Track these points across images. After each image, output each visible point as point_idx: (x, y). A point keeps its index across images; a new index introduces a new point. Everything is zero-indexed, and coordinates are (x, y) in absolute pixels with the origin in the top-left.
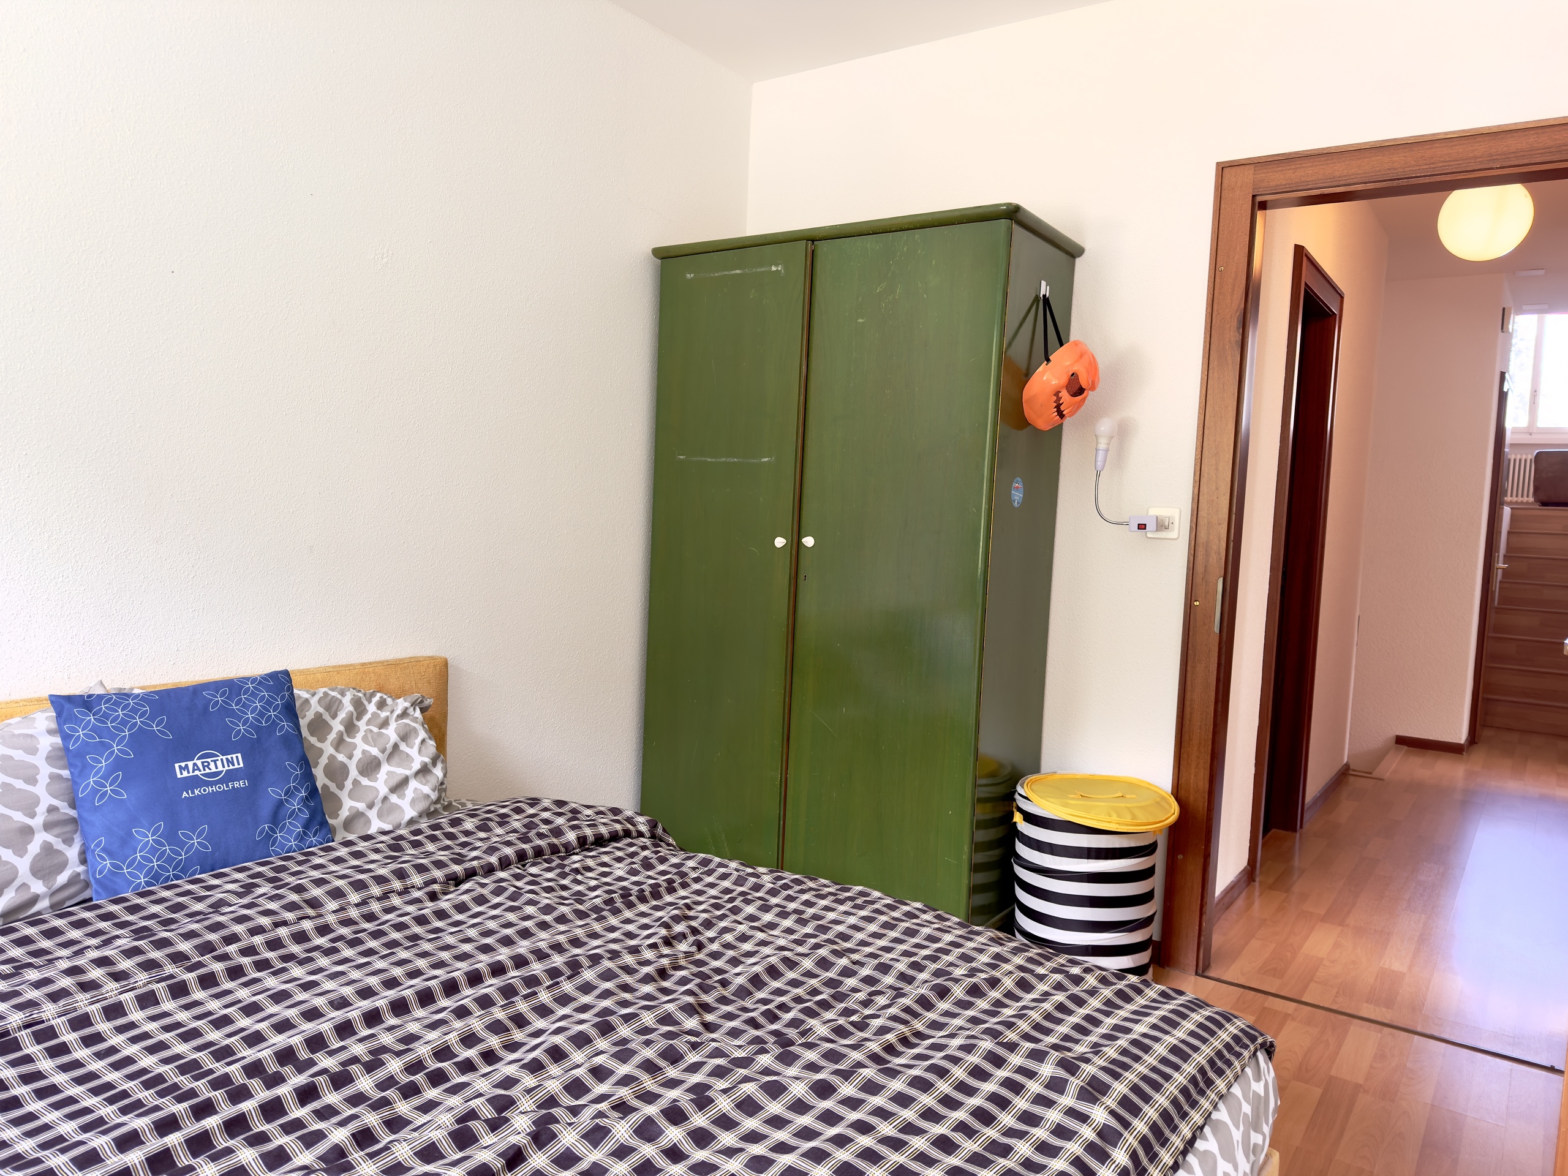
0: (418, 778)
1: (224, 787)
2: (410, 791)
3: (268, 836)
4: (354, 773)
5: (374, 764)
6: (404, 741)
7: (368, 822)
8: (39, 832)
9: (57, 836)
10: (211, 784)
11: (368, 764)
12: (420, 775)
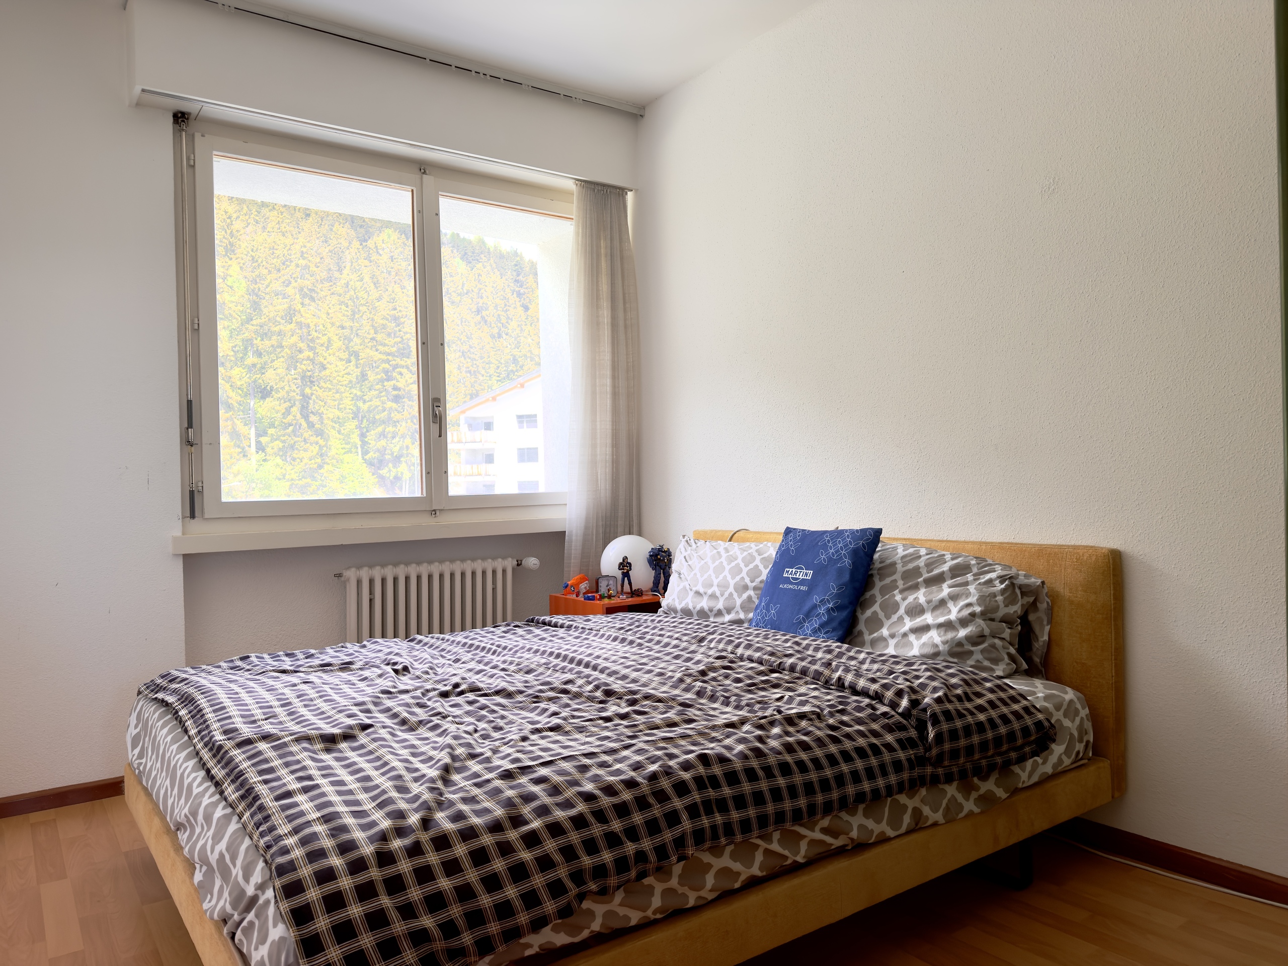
0: (939, 630)
1: (796, 587)
2: (925, 638)
3: (800, 623)
4: (902, 611)
5: (918, 609)
6: (952, 600)
7: (887, 646)
8: (751, 589)
9: (756, 594)
10: (791, 583)
11: (913, 608)
12: (943, 629)
